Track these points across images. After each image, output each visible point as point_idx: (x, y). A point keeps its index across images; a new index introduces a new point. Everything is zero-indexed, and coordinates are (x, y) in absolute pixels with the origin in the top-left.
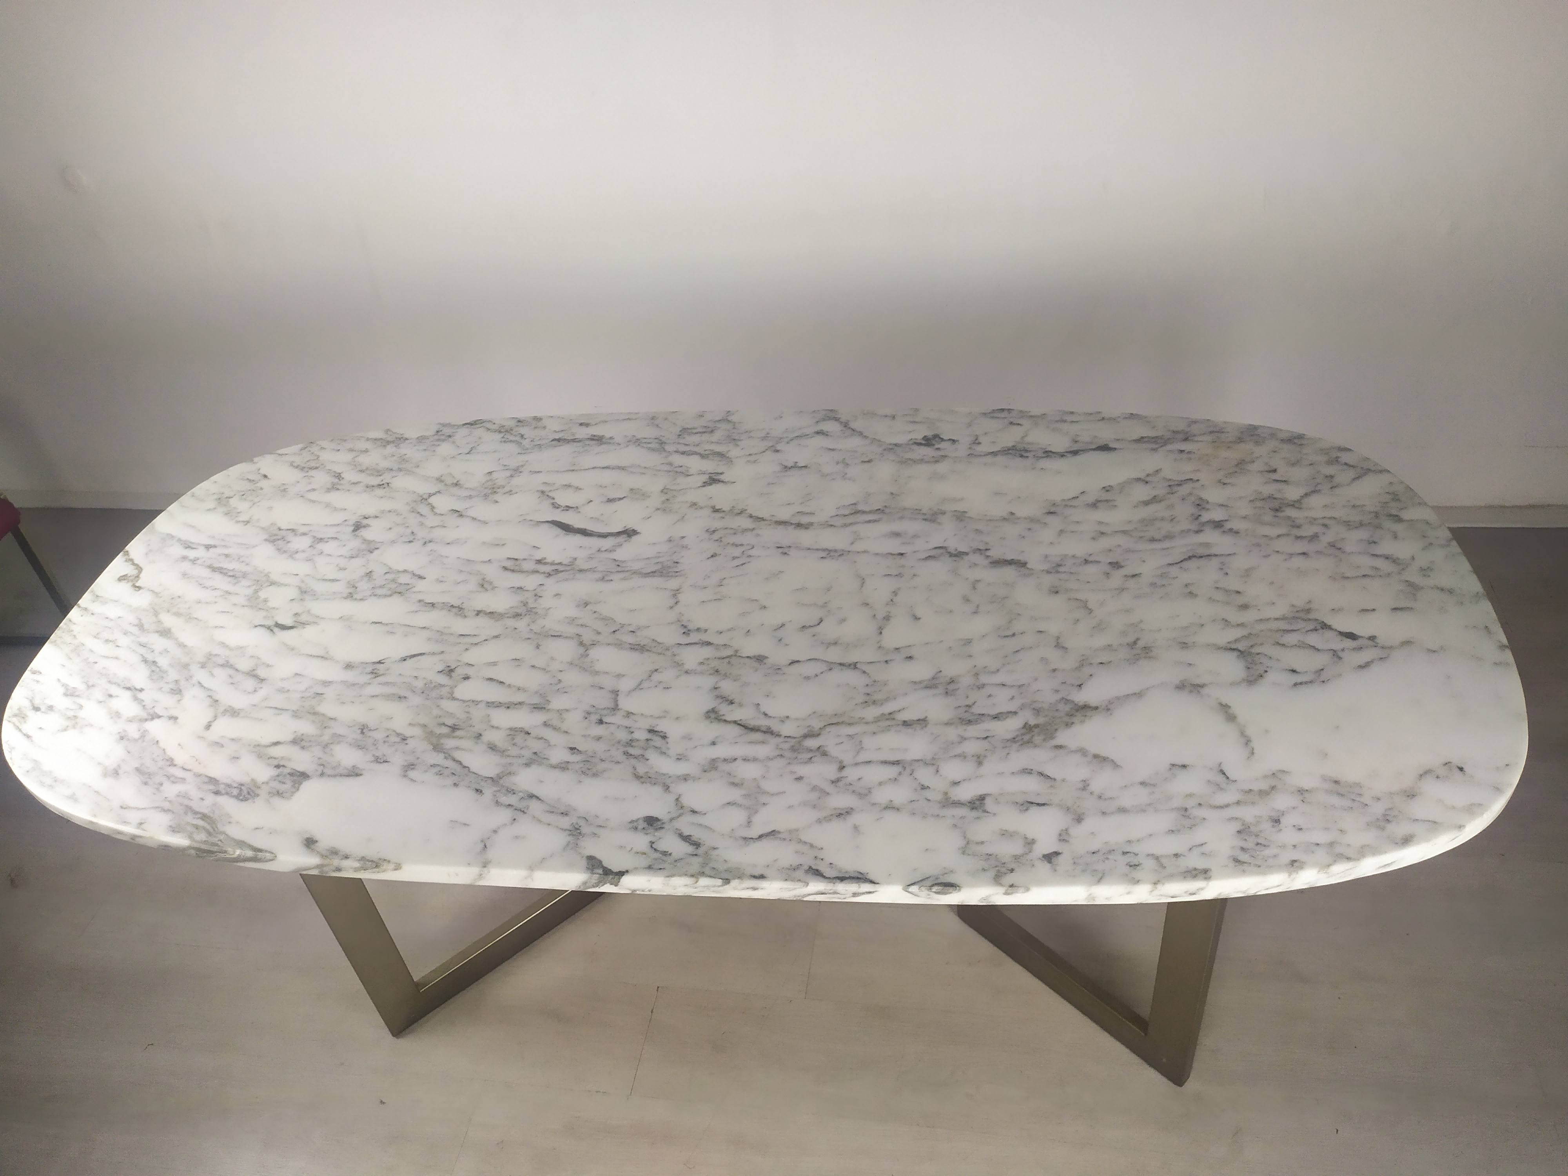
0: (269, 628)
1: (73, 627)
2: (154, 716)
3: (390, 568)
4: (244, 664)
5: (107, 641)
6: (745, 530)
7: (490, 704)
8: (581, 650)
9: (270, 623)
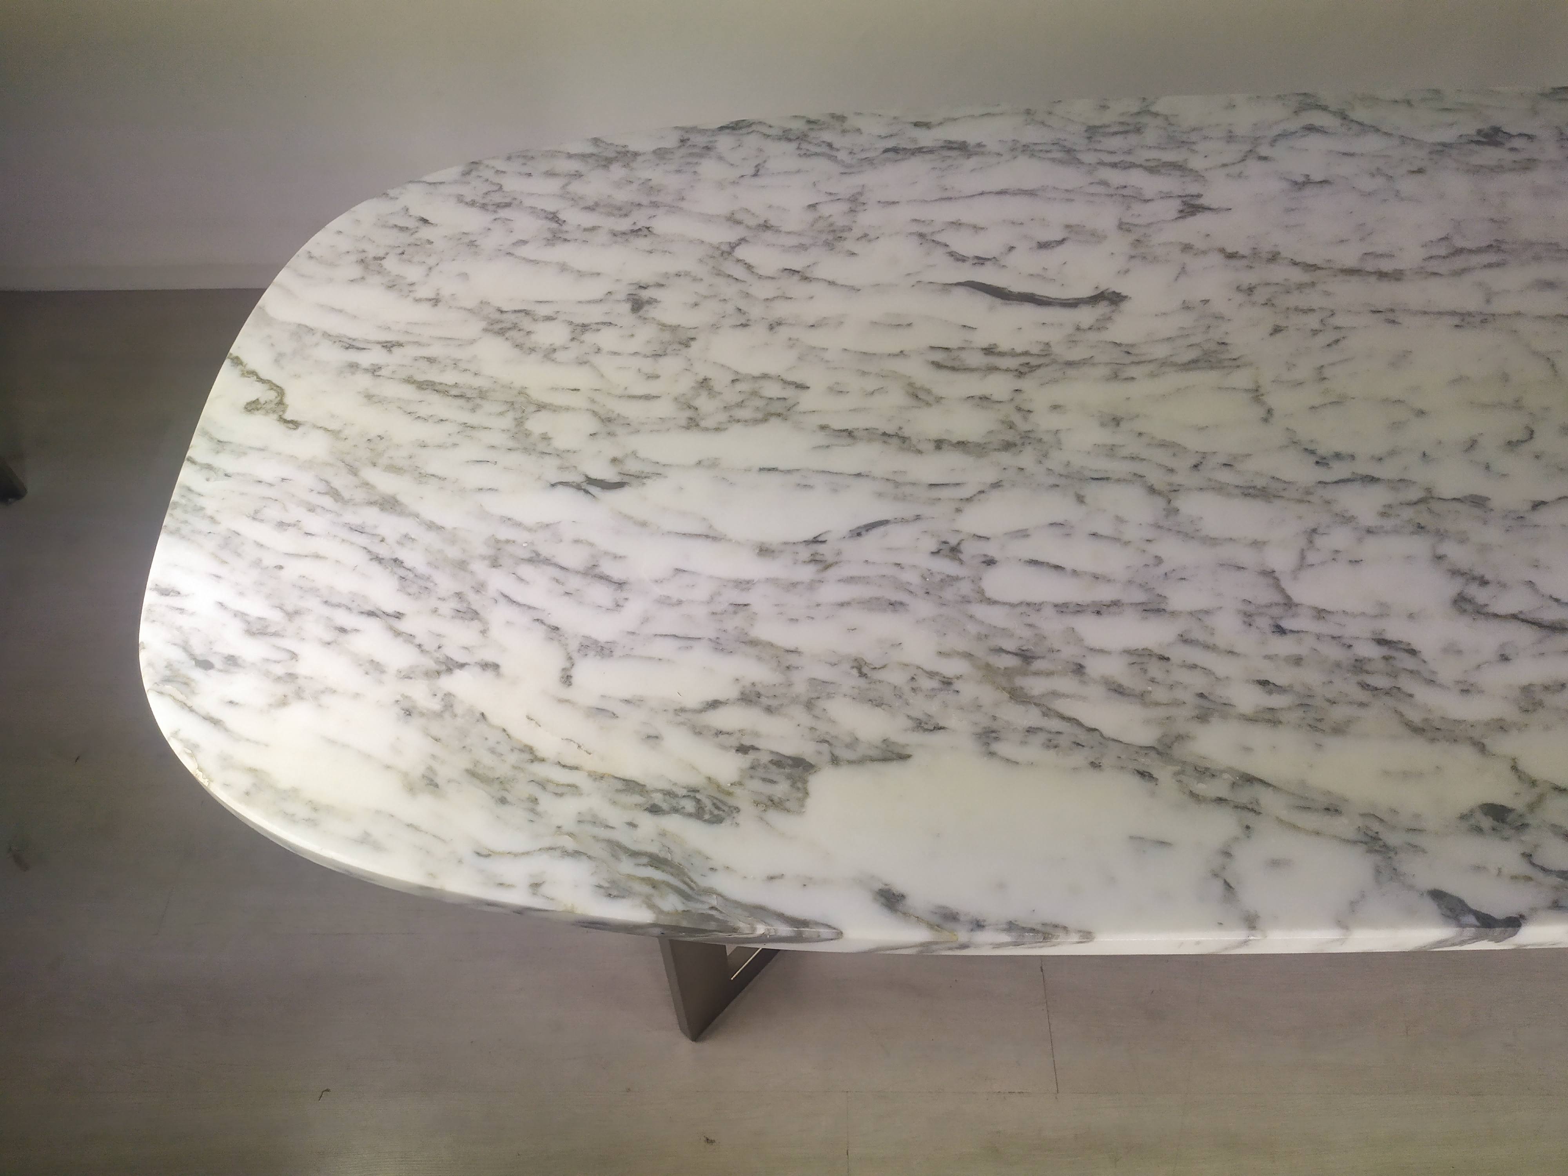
0: (578, 487)
1: (201, 502)
2: (450, 666)
3: (737, 373)
4: (573, 558)
5: (282, 525)
6: (1300, 287)
7: (1062, 608)
8: (1161, 502)
9: (578, 479)
